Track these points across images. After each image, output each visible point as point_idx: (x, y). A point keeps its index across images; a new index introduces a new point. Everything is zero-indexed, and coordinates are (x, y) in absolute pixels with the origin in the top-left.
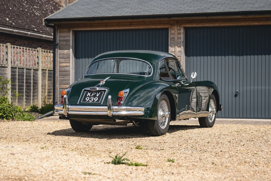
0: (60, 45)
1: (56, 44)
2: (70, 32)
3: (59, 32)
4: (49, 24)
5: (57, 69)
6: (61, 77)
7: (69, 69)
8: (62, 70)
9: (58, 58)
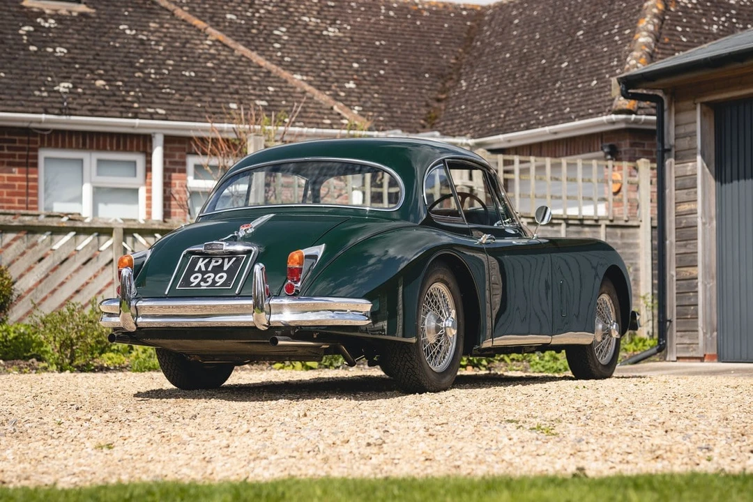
0: (677, 149)
1: (666, 147)
2: (695, 109)
3: (675, 114)
4: (630, 91)
5: (670, 222)
6: (680, 246)
7: (695, 220)
8: (683, 225)
9: (673, 188)
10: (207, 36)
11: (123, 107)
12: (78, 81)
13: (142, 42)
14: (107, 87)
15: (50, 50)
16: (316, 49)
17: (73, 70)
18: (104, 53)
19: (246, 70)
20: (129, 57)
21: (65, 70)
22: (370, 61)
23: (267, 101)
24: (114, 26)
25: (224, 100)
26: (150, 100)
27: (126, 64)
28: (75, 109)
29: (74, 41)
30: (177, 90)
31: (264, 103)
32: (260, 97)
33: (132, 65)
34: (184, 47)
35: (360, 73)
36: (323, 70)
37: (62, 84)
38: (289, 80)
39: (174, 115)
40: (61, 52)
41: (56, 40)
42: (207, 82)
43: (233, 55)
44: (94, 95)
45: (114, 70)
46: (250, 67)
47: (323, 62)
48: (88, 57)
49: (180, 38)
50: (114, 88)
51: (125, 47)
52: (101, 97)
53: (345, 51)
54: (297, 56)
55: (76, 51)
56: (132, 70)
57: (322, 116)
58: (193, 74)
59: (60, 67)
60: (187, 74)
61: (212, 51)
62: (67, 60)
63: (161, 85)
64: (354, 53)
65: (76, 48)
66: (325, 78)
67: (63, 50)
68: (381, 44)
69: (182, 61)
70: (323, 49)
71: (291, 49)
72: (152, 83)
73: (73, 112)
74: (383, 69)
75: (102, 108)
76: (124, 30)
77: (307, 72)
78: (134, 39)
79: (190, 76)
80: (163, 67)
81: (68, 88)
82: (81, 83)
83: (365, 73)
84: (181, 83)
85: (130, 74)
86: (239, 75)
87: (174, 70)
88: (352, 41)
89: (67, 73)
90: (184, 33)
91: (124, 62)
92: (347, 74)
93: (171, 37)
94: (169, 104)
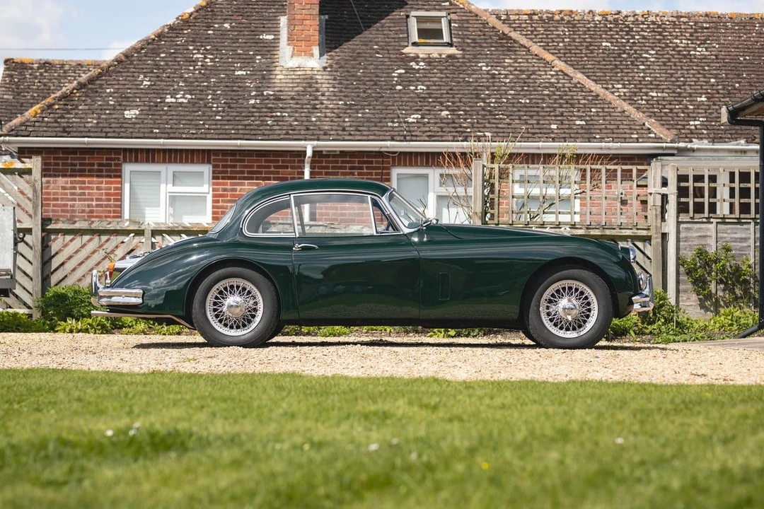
4: (736, 118)
10: (553, 67)
11: (457, 132)
12: (427, 112)
13: (493, 76)
14: (449, 117)
15: (412, 88)
16: (679, 68)
17: (426, 104)
18: (457, 88)
19: (577, 95)
20: (477, 90)
21: (420, 104)
22: (729, 76)
23: (586, 121)
24: (473, 64)
25: (547, 122)
26: (482, 126)
27: (473, 96)
28: (417, 136)
29: (435, 79)
30: (508, 116)
31: (583, 123)
32: (580, 118)
33: (478, 96)
34: (529, 78)
35: (714, 87)
36: (679, 87)
37: (412, 116)
38: (612, 102)
39: (499, 136)
40: (421, 89)
41: (420, 79)
42: (538, 107)
43: (570, 83)
44: (436, 123)
45: (460, 102)
46: (582, 91)
47: (682, 79)
48: (442, 92)
49: (528, 70)
50: (454, 117)
51: (477, 82)
52: (441, 125)
53: (707, 68)
54: (658, 75)
55: (434, 88)
56: (476, 100)
57: (632, 131)
58: (528, 101)
59: (416, 102)
60: (523, 101)
61: (553, 80)
62: (423, 95)
63: (496, 112)
64: (715, 70)
65: (435, 85)
66: (679, 93)
67: (422, 87)
68: (745, 59)
69: (523, 90)
70: (685, 68)
71: (655, 70)
72: (489, 111)
73: (414, 138)
74: (739, 83)
75: (440, 134)
76: (482, 67)
77: (663, 89)
78: (488, 74)
79: (526, 103)
80: (503, 97)
81: (417, 118)
82: (429, 114)
83: (720, 87)
84: (515, 109)
85: (473, 104)
86: (569, 99)
87: (514, 98)
88: (717, 59)
89: (420, 106)
90: (534, 66)
91: (472, 94)
92: (702, 89)
93: (520, 71)
94: (497, 128)
